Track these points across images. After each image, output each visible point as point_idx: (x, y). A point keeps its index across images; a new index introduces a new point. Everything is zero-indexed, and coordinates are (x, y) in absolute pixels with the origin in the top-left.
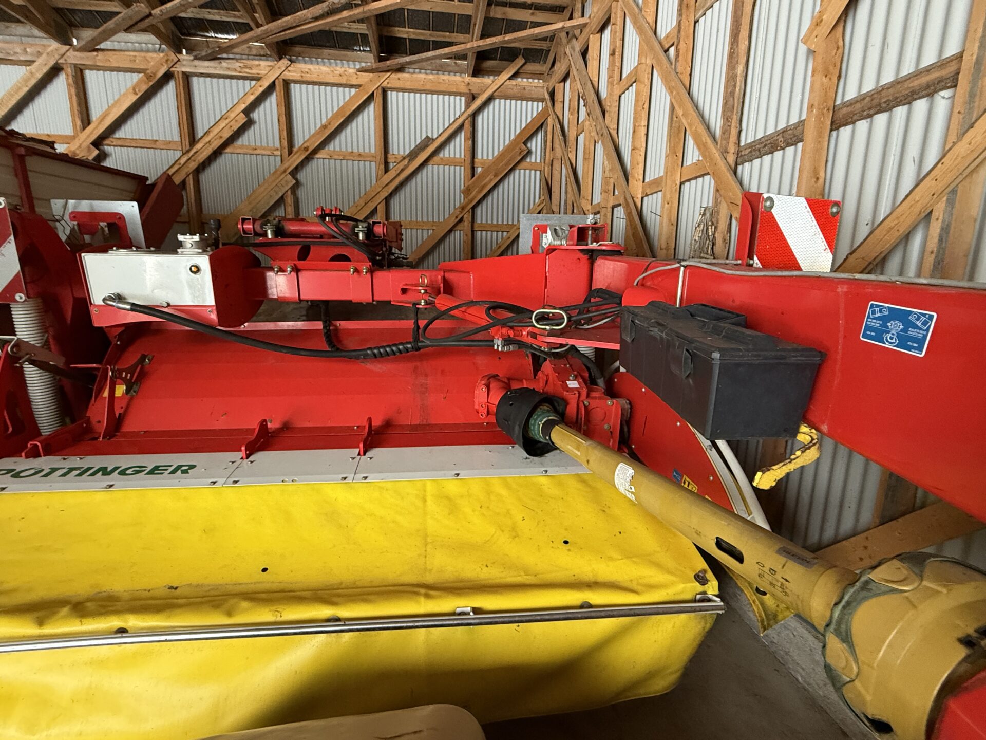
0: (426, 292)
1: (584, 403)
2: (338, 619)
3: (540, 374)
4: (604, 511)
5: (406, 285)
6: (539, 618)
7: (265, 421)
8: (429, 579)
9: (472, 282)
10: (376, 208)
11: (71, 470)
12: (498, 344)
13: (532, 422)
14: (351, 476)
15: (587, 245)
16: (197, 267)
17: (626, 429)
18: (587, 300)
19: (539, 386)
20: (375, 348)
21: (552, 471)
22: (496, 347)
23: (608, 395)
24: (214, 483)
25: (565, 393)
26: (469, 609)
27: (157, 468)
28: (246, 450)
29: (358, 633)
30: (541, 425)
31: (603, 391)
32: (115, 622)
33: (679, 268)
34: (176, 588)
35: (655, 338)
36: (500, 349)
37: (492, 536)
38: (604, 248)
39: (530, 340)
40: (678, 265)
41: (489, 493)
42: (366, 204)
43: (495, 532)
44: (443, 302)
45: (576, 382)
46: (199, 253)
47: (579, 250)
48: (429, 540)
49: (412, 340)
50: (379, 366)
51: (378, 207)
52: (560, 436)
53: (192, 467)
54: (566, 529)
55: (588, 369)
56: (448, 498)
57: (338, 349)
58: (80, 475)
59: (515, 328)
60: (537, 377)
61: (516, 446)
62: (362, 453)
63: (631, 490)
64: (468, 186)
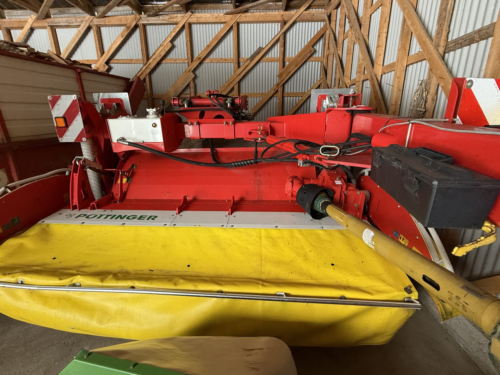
0: (261, 134)
1: (344, 193)
2: (222, 292)
3: (320, 176)
4: (354, 250)
5: (251, 130)
6: (318, 301)
7: (186, 196)
8: (264, 277)
9: (285, 127)
10: (234, 87)
11: (108, 216)
12: (300, 163)
13: (316, 202)
14: (225, 225)
16: (155, 124)
17: (367, 207)
18: (349, 139)
19: (319, 183)
20: (236, 162)
21: (325, 227)
22: (299, 165)
23: (357, 188)
24: (166, 225)
25: (334, 187)
26: (283, 294)
27: (141, 217)
28: (178, 210)
29: (231, 299)
30: (321, 204)
31: (355, 186)
32: (130, 283)
33: (408, 124)
34: (152, 271)
35: (395, 168)
36: (301, 166)
37: (294, 259)
38: (360, 109)
39: (318, 162)
40: (408, 123)
41: (292, 237)
42: (228, 85)
43: (296, 257)
44: (271, 140)
45: (340, 181)
46: (156, 118)
47: (345, 110)
48: (263, 258)
49: (254, 158)
50: (237, 170)
51: (235, 86)
52: (330, 210)
53: (156, 217)
54: (333, 258)
55: (347, 174)
56: (272, 238)
57: (218, 162)
58: (111, 218)
59: (310, 155)
60: (318, 178)
61: (307, 213)
62: (230, 213)
63: (372, 244)
64: (281, 73)
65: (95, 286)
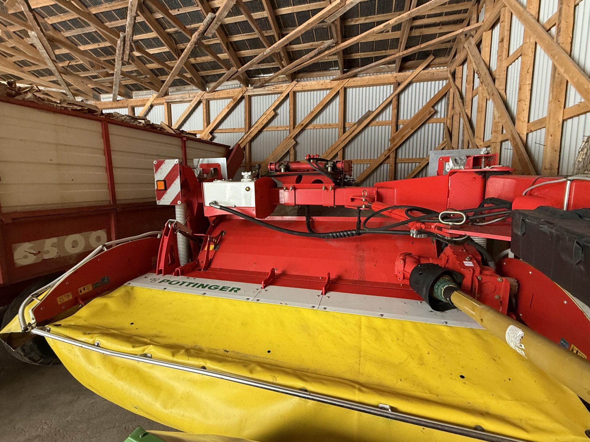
0: (366, 200)
1: (477, 278)
2: (306, 391)
3: (442, 255)
4: (495, 360)
5: (354, 196)
6: (440, 427)
7: (274, 269)
8: (362, 379)
9: (395, 194)
10: (337, 153)
11: (190, 283)
12: (413, 233)
13: (436, 287)
14: (317, 306)
15: (481, 168)
16: (249, 188)
17: (514, 301)
18: (481, 205)
19: (442, 263)
20: (334, 232)
21: (450, 323)
22: (411, 235)
23: (497, 274)
24: (248, 299)
25: (462, 269)
26: (388, 407)
27: (224, 287)
28: (264, 284)
29: (317, 402)
30: (443, 290)
31: (494, 270)
32: (201, 362)
33: (565, 183)
34: (228, 352)
35: (545, 233)
36: (414, 236)
37: (405, 360)
38: (495, 170)
39: (436, 231)
40: (565, 180)
41: (403, 331)
42: (332, 151)
43: (407, 359)
44: (376, 206)
45: (471, 263)
46: (250, 181)
47: (475, 172)
48: (362, 354)
49: (356, 229)
50: (336, 243)
52: (456, 298)
53: (239, 289)
54: (462, 367)
55: (481, 254)
56: (375, 329)
57: (313, 232)
58: (193, 286)
59: (426, 223)
60: (440, 257)
61: (424, 302)
62: (324, 293)
63: (521, 347)
64: (394, 136)
65: (164, 359)
